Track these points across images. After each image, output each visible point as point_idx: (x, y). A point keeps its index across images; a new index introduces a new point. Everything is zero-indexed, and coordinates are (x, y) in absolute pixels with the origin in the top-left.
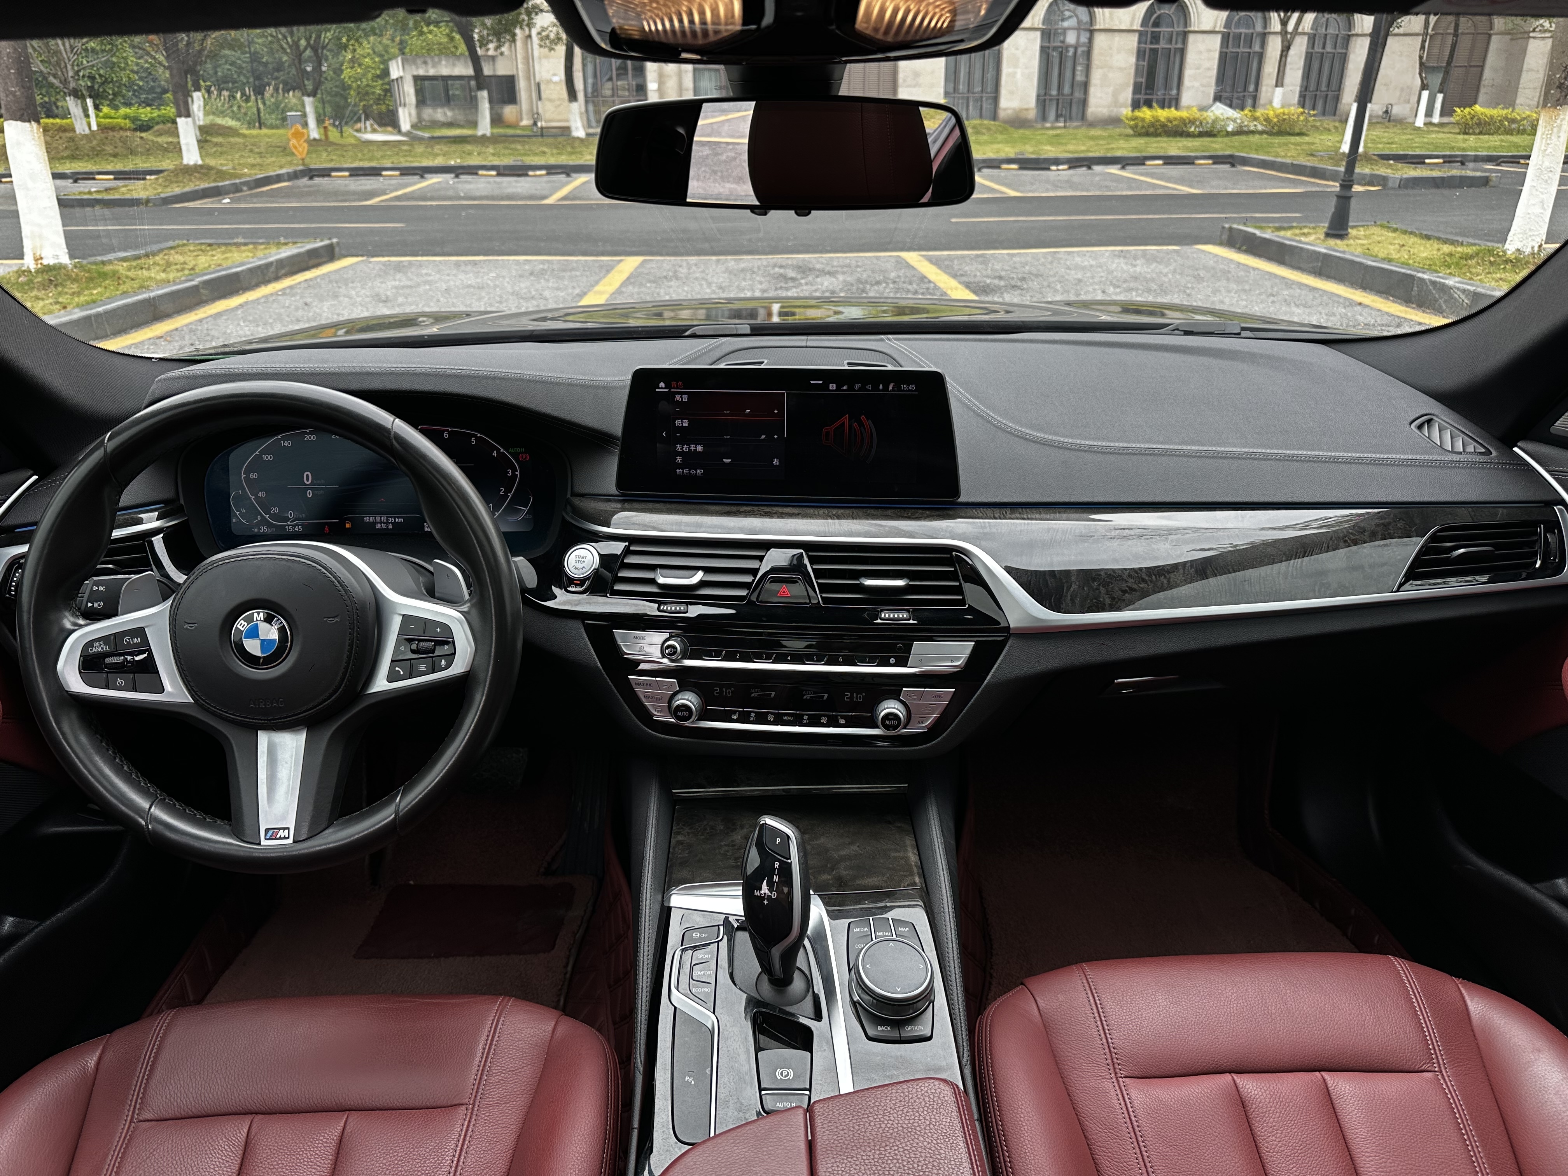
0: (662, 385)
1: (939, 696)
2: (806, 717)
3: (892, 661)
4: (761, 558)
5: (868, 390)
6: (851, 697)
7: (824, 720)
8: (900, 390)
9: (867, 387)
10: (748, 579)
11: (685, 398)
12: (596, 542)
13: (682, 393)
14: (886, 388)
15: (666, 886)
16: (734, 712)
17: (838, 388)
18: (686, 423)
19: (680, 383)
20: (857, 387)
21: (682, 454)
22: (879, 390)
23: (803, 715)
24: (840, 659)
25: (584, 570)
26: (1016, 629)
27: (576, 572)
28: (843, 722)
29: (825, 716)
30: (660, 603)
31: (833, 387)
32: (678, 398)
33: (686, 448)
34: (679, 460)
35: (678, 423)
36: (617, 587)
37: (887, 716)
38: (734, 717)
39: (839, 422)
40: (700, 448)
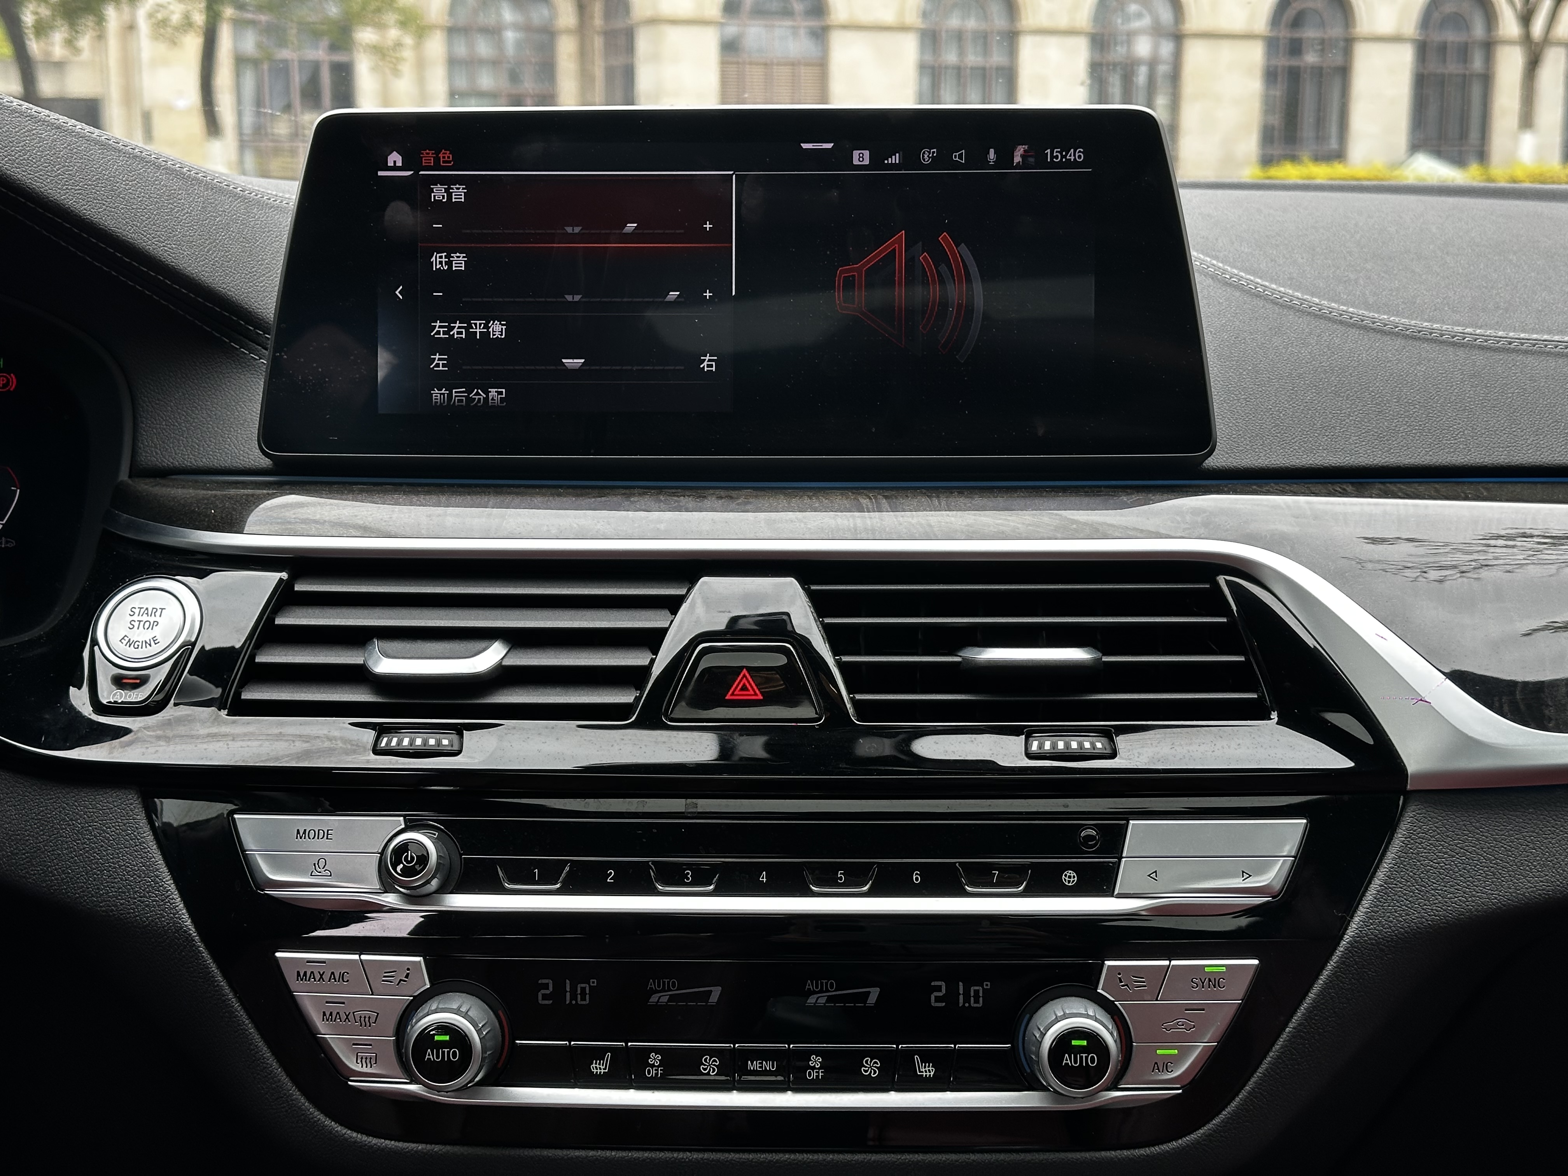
0: (394, 158)
1: (1214, 981)
2: (816, 1061)
3: (1070, 878)
4: (673, 605)
5: (958, 165)
6: (952, 994)
7: (871, 1068)
8: (1041, 162)
9: (955, 156)
11: (459, 194)
12: (201, 574)
13: (449, 181)
14: (1005, 159)
16: (598, 1054)
17: (877, 161)
18: (459, 262)
19: (446, 155)
20: (927, 156)
21: (447, 346)
22: (985, 164)
23: (807, 1055)
24: (916, 877)
25: (155, 649)
26: (1422, 776)
27: (131, 652)
28: (927, 1071)
29: (873, 1054)
30: (382, 730)
31: (861, 157)
32: (438, 193)
33: (458, 330)
34: (439, 362)
35: (438, 261)
36: (251, 694)
37: (1063, 1041)
38: (599, 1068)
39: (882, 251)
40: (497, 329)
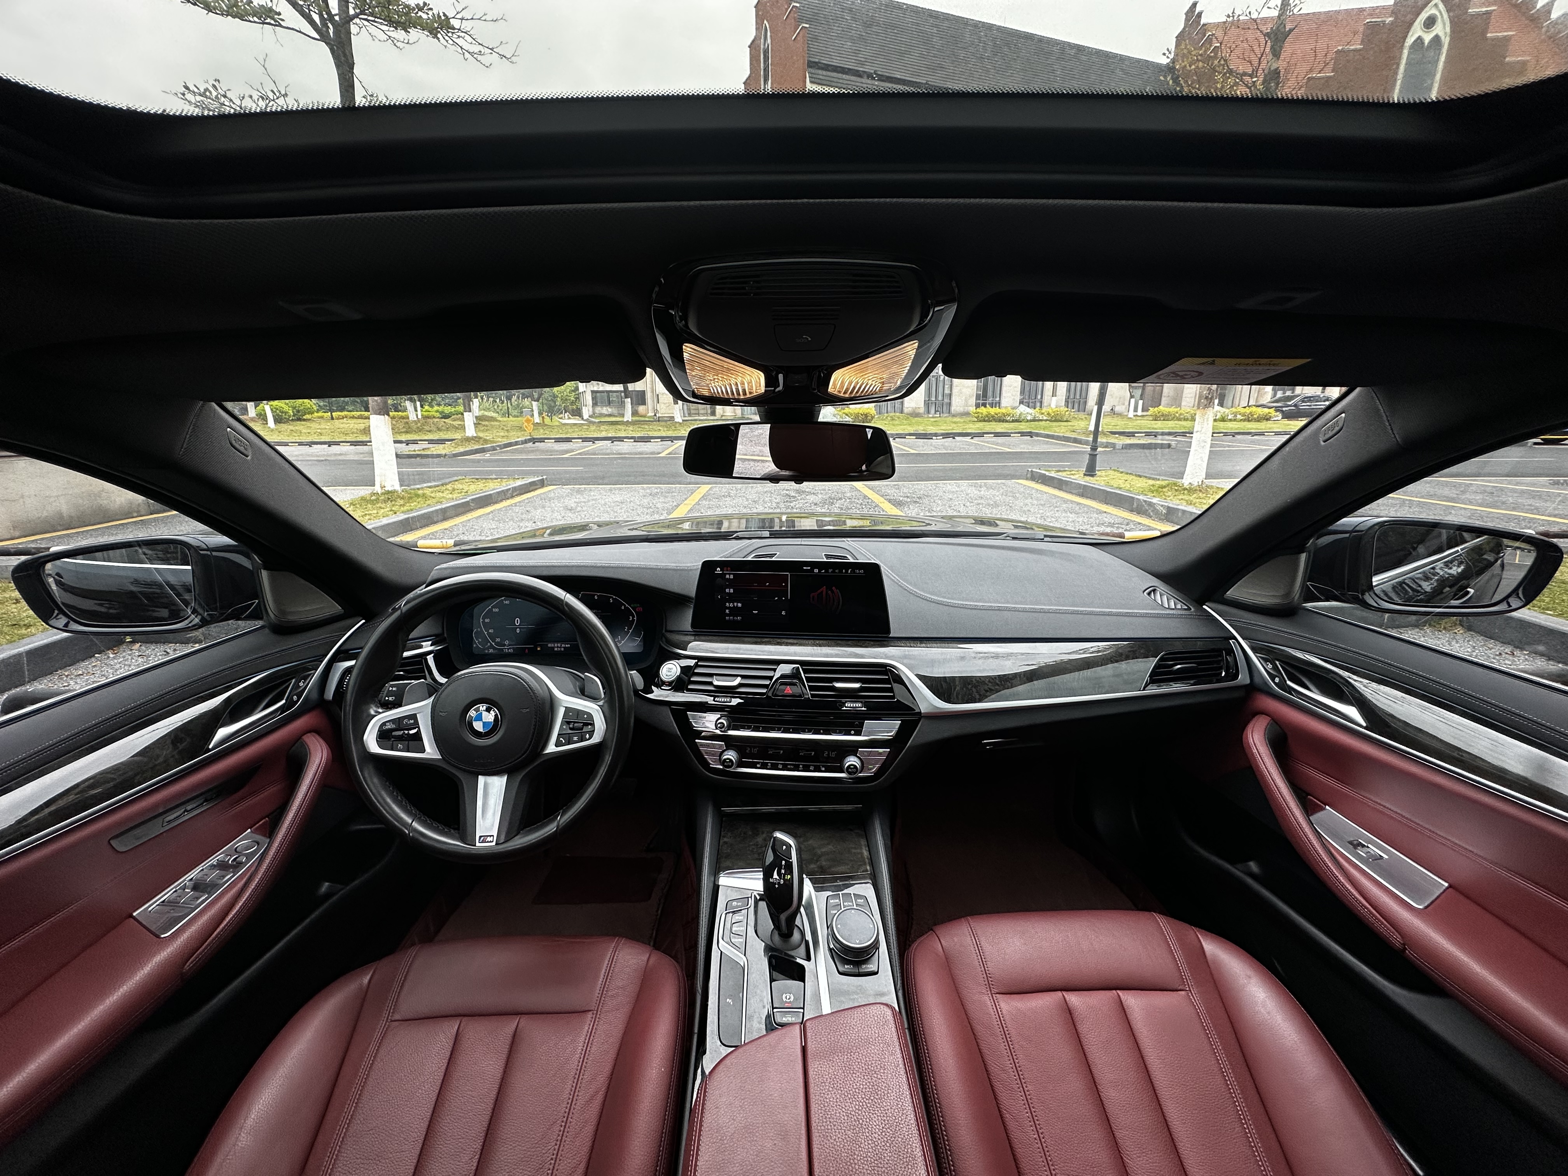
0: (718, 569)
1: (880, 754)
2: (801, 766)
3: (853, 732)
4: (775, 670)
5: (836, 574)
6: (828, 754)
7: (812, 768)
8: (855, 573)
9: (836, 571)
10: (767, 682)
11: (732, 577)
12: (679, 659)
13: (729, 574)
14: (847, 572)
15: (716, 872)
16: (759, 763)
17: (819, 572)
18: (732, 591)
19: (729, 568)
20: (830, 571)
21: (729, 608)
22: (843, 573)
23: (799, 765)
24: (822, 731)
25: (671, 676)
26: (925, 714)
27: (667, 677)
28: (823, 769)
29: (813, 765)
30: (715, 697)
31: (816, 571)
32: (727, 576)
33: (731, 605)
34: (727, 611)
35: (727, 590)
36: (689, 687)
37: (850, 766)
38: (758, 766)
39: (821, 591)
40: (740, 605)
